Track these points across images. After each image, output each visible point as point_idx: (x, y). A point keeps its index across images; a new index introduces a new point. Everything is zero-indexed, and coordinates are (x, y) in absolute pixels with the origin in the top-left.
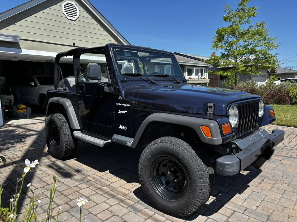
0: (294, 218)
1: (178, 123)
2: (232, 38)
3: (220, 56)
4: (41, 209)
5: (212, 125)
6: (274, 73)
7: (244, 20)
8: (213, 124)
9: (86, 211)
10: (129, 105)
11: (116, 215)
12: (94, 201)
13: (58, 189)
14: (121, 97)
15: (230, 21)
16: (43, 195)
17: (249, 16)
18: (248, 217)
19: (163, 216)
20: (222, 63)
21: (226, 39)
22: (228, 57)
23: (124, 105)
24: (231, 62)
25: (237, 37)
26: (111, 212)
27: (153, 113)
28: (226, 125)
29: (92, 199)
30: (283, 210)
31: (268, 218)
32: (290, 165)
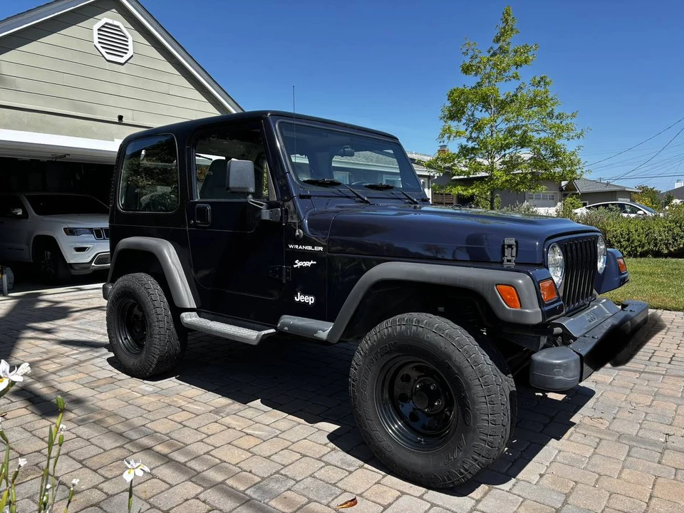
0: (621, 497)
1: (443, 281)
2: (481, 111)
3: (456, 151)
4: (31, 503)
5: (520, 281)
6: (574, 192)
7: (506, 74)
8: (522, 281)
9: (145, 503)
10: (321, 249)
11: (216, 509)
12: (164, 478)
13: (74, 456)
14: (301, 231)
15: (476, 74)
16: (37, 468)
17: (517, 65)
18: (522, 499)
19: (329, 506)
20: (462, 166)
21: (470, 113)
22: (475, 155)
23: (309, 248)
24: (480, 164)
25: (494, 109)
26: (204, 502)
27: (379, 262)
28: (547, 284)
29: (159, 475)
30: (597, 480)
31: (566, 500)
32: (610, 384)
